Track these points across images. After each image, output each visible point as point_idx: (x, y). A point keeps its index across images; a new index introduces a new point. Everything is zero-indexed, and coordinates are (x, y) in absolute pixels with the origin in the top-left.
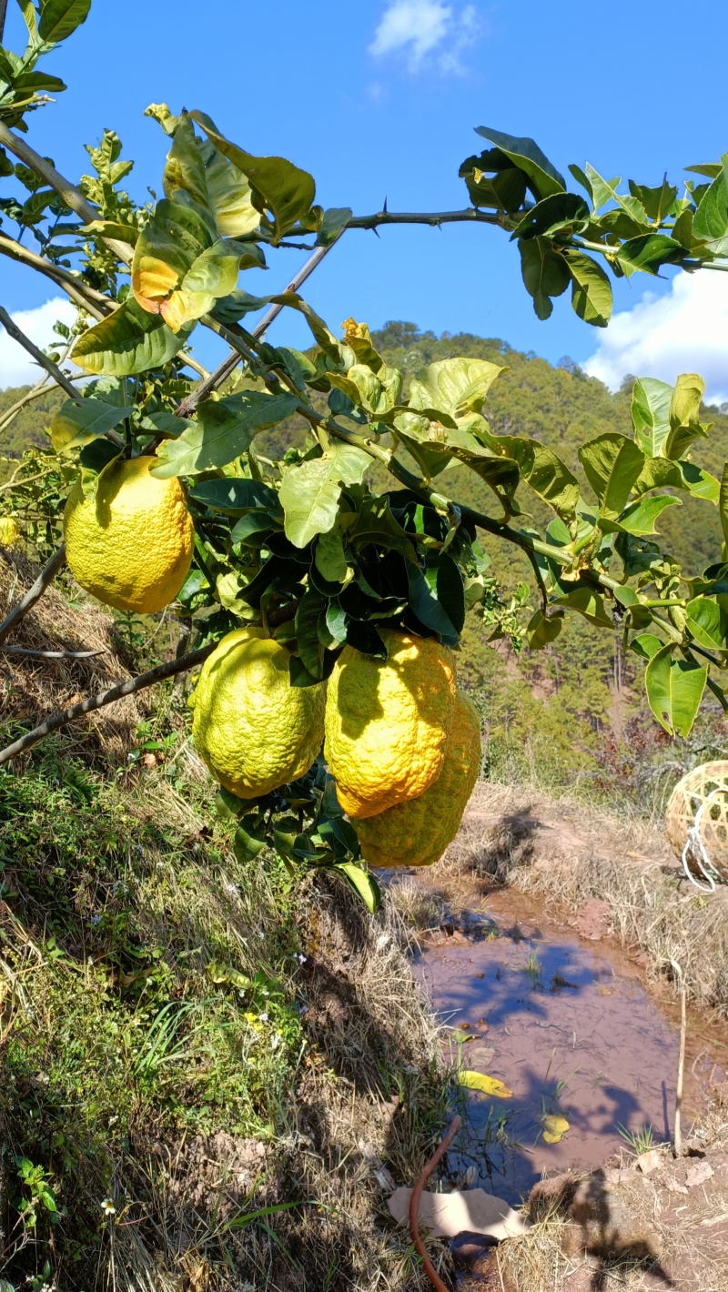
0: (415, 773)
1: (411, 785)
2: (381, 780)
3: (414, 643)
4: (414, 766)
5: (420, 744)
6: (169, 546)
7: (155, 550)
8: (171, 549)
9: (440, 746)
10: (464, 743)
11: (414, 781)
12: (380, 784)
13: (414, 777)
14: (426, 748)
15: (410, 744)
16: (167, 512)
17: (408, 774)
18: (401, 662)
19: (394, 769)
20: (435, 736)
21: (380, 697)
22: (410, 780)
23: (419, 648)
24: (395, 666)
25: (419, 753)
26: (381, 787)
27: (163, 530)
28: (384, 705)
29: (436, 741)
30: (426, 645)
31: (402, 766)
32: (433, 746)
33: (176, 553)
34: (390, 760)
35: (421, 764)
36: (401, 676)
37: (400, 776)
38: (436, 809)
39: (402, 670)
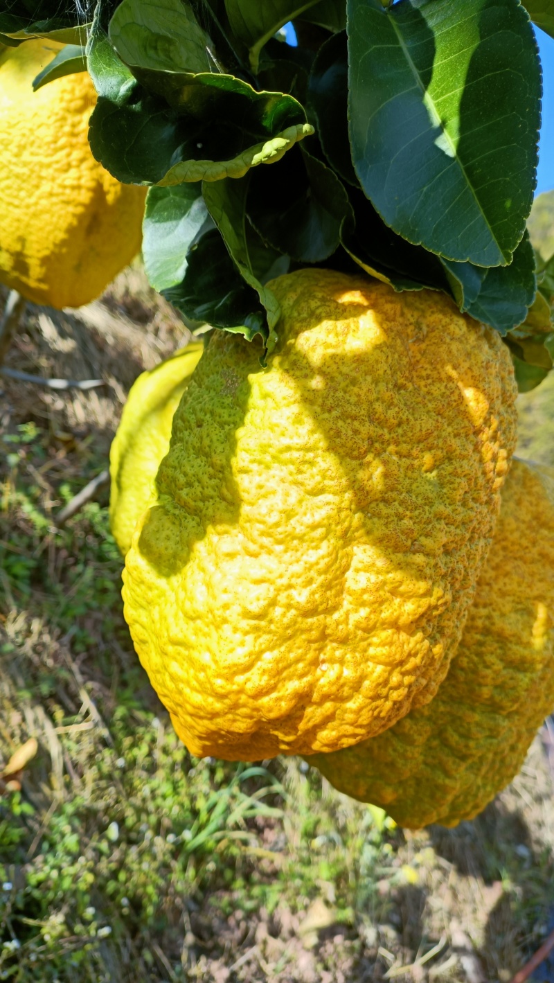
0: (325, 698)
1: (323, 724)
2: (218, 706)
3: (373, 306)
4: (327, 676)
5: (351, 615)
6: (68, 182)
7: (46, 187)
8: (74, 188)
9: (427, 623)
10: (540, 598)
11: (329, 718)
12: (214, 715)
13: (329, 706)
14: (369, 630)
15: (307, 614)
16: (64, 119)
17: (303, 699)
18: (316, 358)
19: (255, 680)
20: (407, 597)
21: (240, 460)
22: (313, 714)
23: (385, 320)
24: (298, 368)
25: (344, 641)
26: (222, 723)
27: (56, 150)
28: (245, 483)
29: (409, 609)
30: (411, 316)
31: (279, 674)
32: (395, 625)
33: (85, 197)
34: (240, 656)
35: (349, 673)
36: (308, 399)
37: (276, 704)
38: (454, 739)
39: (317, 383)
